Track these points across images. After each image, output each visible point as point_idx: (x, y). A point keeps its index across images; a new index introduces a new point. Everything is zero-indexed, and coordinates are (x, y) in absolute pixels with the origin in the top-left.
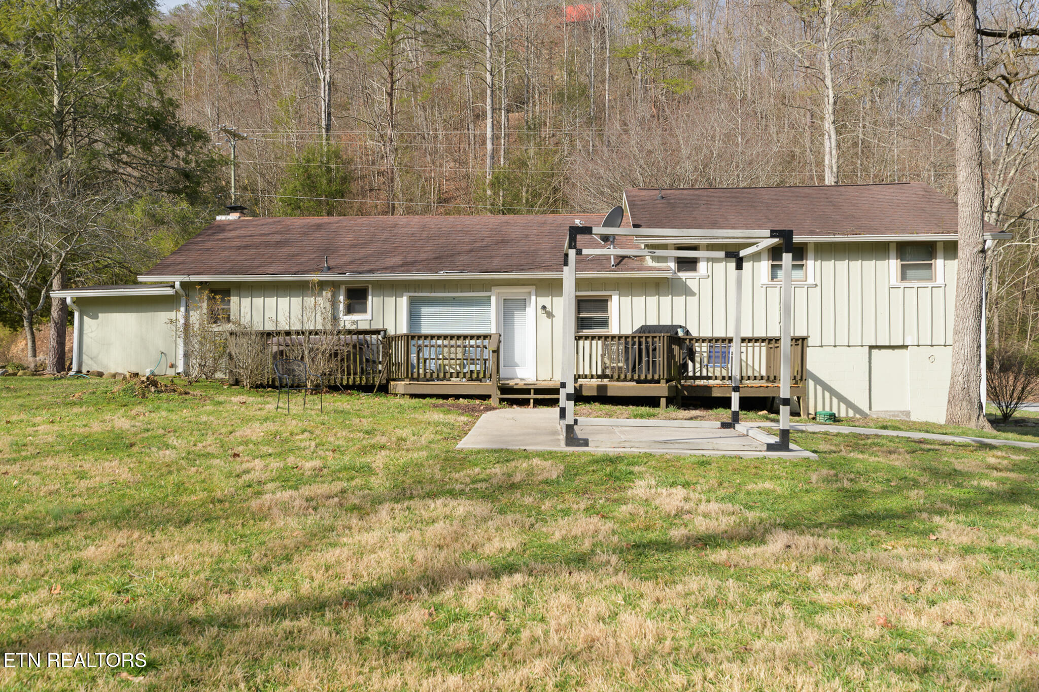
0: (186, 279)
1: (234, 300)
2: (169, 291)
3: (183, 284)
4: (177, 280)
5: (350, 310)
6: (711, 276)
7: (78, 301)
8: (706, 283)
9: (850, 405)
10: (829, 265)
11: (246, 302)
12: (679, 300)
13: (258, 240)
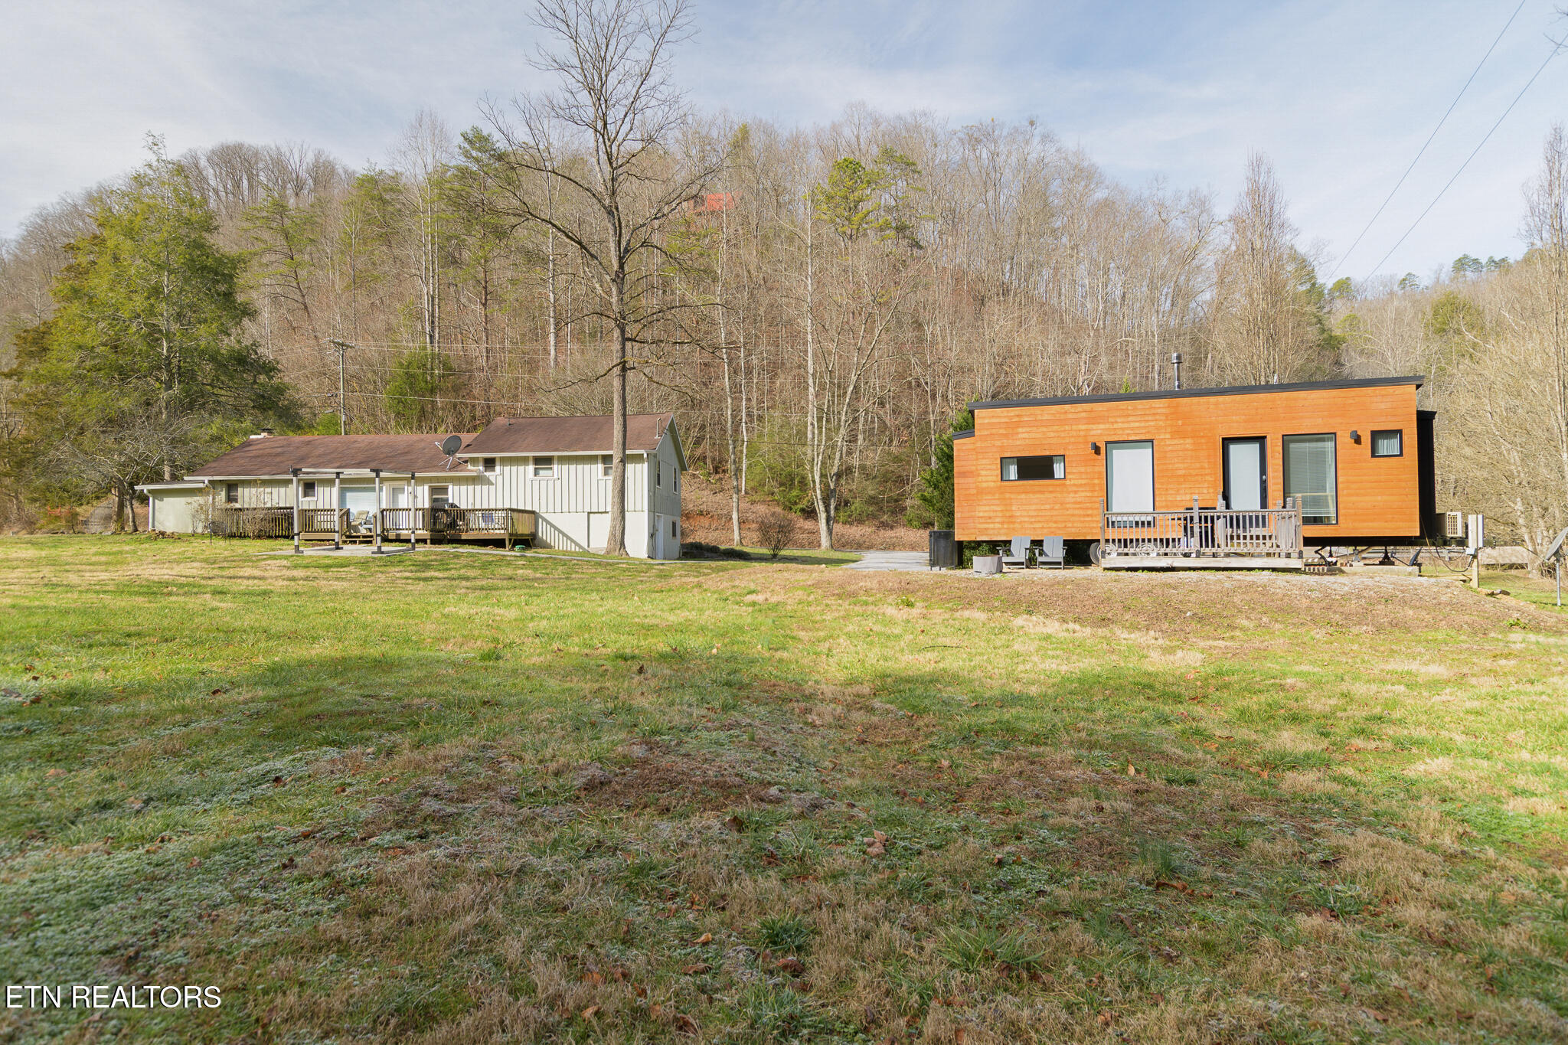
0: (211, 478)
1: (240, 490)
2: (201, 485)
3: (209, 481)
4: (206, 479)
5: (305, 495)
6: (502, 474)
7: (150, 491)
8: (500, 478)
9: (576, 544)
10: (565, 467)
11: (247, 490)
12: (485, 488)
13: (268, 451)
